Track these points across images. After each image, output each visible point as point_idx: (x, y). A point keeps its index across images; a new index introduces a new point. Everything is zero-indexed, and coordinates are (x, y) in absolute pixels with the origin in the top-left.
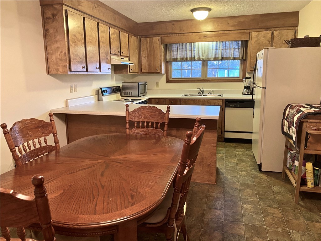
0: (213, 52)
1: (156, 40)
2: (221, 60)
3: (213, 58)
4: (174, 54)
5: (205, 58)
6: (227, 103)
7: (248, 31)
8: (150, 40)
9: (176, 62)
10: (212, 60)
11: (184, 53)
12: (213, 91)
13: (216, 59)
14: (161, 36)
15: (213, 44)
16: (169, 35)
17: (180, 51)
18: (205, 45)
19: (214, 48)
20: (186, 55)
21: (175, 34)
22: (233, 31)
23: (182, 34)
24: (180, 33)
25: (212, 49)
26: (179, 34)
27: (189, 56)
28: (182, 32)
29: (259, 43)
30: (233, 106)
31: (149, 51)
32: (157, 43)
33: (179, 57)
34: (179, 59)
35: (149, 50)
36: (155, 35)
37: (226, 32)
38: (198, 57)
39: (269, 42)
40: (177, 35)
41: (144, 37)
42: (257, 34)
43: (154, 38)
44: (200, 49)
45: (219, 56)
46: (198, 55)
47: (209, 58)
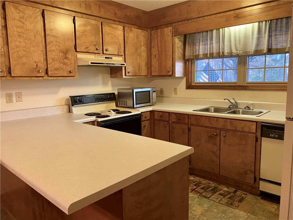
0: (252, 42)
1: (168, 31)
2: (267, 54)
3: (252, 52)
5: (240, 52)
6: (264, 128)
8: (161, 32)
9: (200, 60)
11: (209, 46)
12: (252, 104)
13: (258, 53)
14: (174, 25)
16: (184, 22)
17: (203, 44)
18: (240, 31)
19: (256, 35)
20: (211, 50)
21: (192, 19)
23: (201, 19)
24: (199, 17)
26: (198, 19)
27: (216, 51)
28: (201, 15)
30: (277, 136)
31: (160, 47)
32: (168, 36)
34: (201, 56)
35: (159, 45)
36: (167, 25)
38: (229, 51)
40: (195, 20)
41: (155, 28)
43: (166, 29)
44: (233, 39)
45: (264, 47)
46: (229, 46)
47: (246, 52)
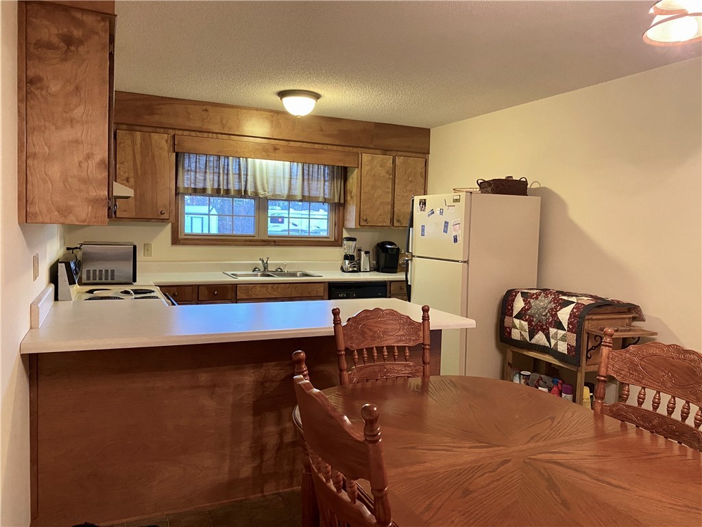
0: (284, 184)
1: (161, 140)
2: (300, 201)
4: (196, 178)
5: (269, 195)
7: (356, 150)
8: (143, 139)
9: (203, 196)
10: (283, 200)
11: (221, 179)
12: (287, 264)
14: (172, 132)
15: (284, 165)
16: (193, 134)
17: (210, 173)
18: (267, 166)
19: (287, 176)
20: (225, 183)
21: (208, 132)
22: (329, 147)
24: (222, 134)
25: (282, 176)
26: (219, 135)
27: (234, 186)
29: (374, 176)
31: (141, 166)
32: (161, 148)
33: (209, 186)
34: (209, 191)
35: (138, 162)
37: (316, 146)
38: (253, 190)
39: (390, 175)
40: (214, 135)
41: (124, 127)
42: (370, 158)
43: (155, 136)
44: (258, 173)
45: (298, 193)
46: (253, 185)
47: (276, 195)
